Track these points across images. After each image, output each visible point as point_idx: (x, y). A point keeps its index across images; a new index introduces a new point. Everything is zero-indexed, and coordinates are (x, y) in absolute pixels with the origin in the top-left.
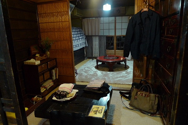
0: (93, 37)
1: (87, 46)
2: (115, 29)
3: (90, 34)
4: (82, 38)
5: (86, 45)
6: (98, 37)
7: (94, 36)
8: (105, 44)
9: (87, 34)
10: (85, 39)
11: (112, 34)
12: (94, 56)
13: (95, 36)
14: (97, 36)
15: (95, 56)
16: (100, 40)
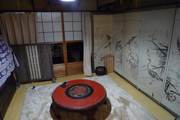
0: (27, 47)
1: (18, 65)
2: (63, 32)
3: (19, 42)
4: (6, 57)
5: (16, 64)
6: (36, 46)
7: (28, 45)
8: (49, 57)
9: (12, 43)
10: (12, 53)
11: (59, 39)
12: (32, 78)
13: (31, 45)
14: (34, 45)
15: (35, 78)
16: (40, 52)
